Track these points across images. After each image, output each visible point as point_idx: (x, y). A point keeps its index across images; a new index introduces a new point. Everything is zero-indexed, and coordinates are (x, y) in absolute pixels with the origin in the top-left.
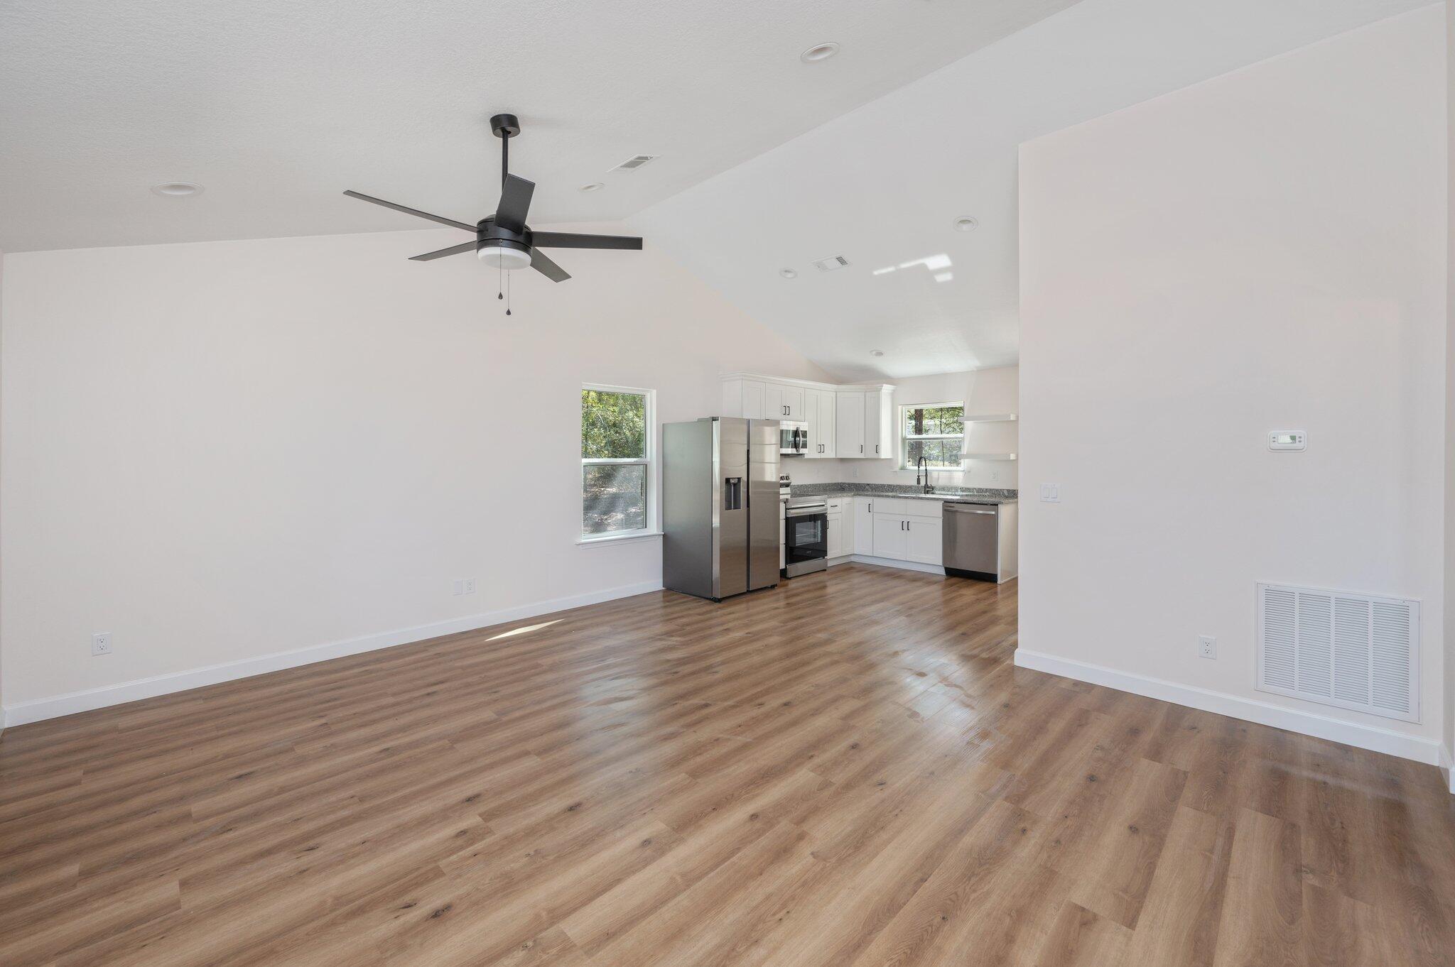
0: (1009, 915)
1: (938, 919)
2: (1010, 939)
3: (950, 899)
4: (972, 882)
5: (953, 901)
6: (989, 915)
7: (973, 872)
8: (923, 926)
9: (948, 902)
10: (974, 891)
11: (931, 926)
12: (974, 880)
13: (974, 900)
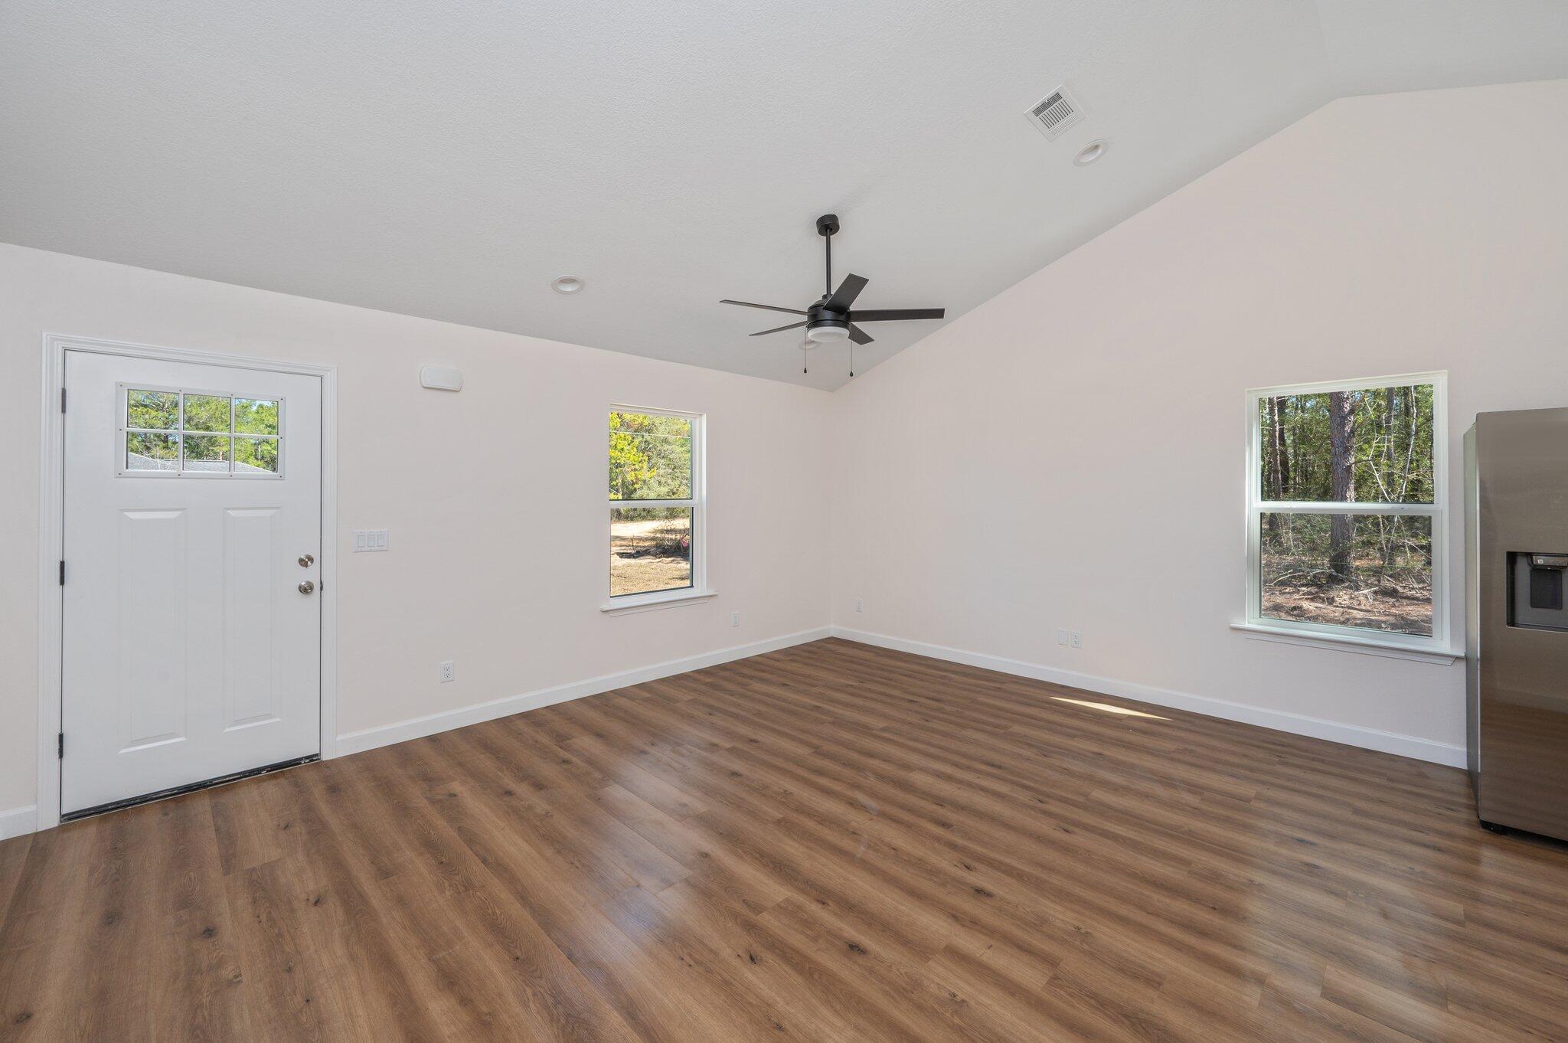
0: (490, 1014)
1: (519, 954)
2: (465, 1001)
3: (536, 970)
4: (547, 997)
5: (533, 972)
6: (500, 995)
7: (559, 1003)
8: (518, 942)
9: (535, 968)
10: (534, 995)
11: (516, 947)
12: (550, 1001)
13: (525, 991)
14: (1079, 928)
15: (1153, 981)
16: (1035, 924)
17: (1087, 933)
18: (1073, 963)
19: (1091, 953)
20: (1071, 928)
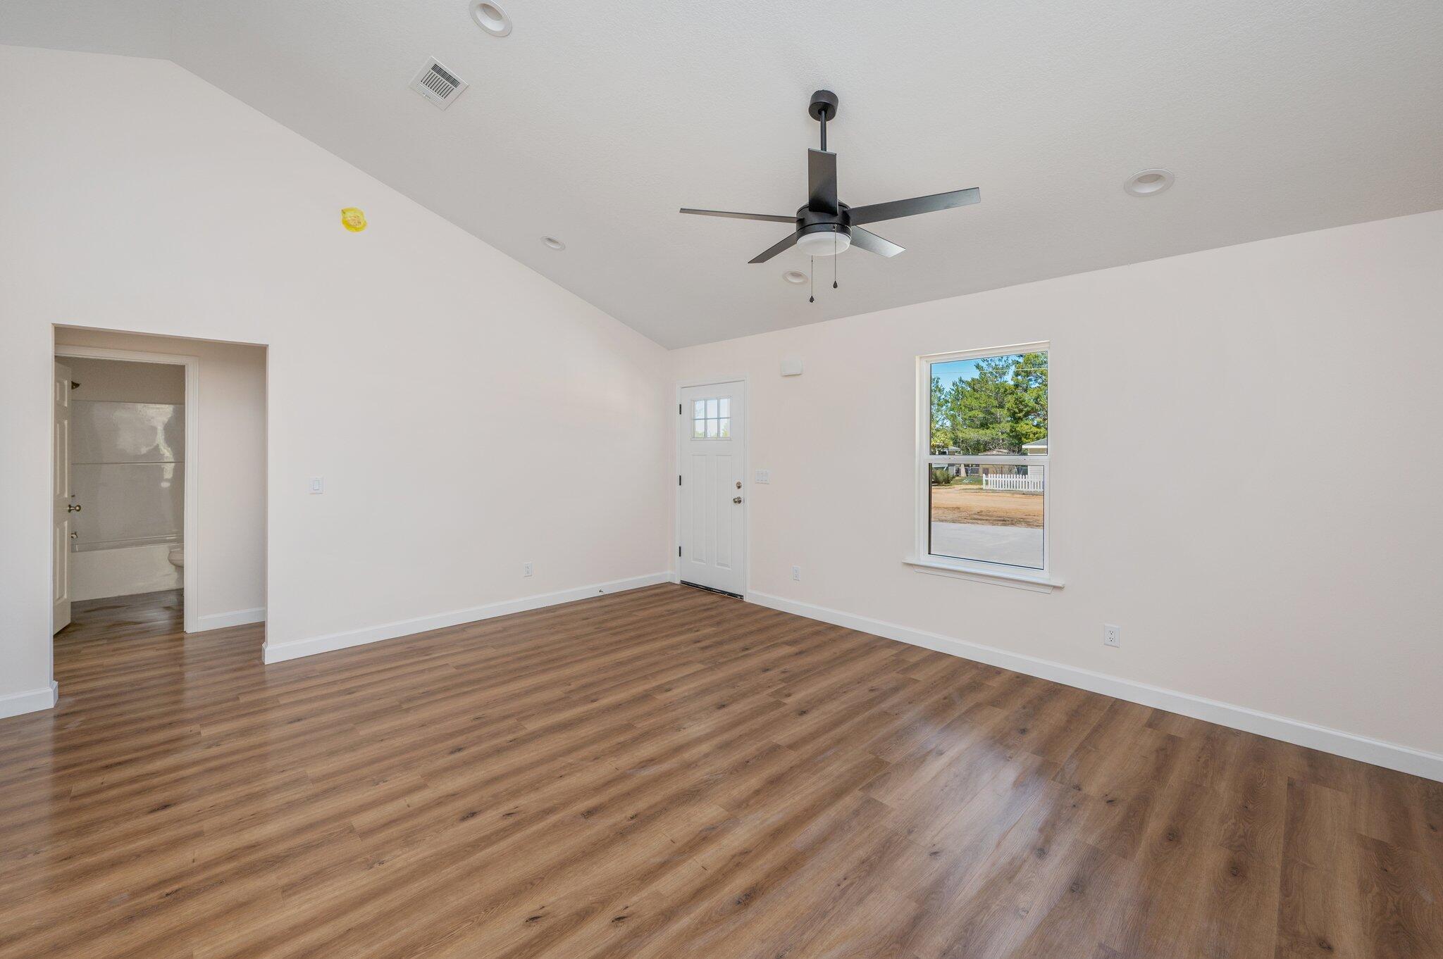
14: (382, 863)
15: (289, 890)
16: (409, 837)
17: (371, 868)
18: (355, 845)
19: (351, 861)
20: (386, 858)
